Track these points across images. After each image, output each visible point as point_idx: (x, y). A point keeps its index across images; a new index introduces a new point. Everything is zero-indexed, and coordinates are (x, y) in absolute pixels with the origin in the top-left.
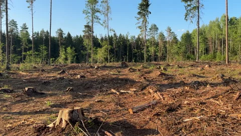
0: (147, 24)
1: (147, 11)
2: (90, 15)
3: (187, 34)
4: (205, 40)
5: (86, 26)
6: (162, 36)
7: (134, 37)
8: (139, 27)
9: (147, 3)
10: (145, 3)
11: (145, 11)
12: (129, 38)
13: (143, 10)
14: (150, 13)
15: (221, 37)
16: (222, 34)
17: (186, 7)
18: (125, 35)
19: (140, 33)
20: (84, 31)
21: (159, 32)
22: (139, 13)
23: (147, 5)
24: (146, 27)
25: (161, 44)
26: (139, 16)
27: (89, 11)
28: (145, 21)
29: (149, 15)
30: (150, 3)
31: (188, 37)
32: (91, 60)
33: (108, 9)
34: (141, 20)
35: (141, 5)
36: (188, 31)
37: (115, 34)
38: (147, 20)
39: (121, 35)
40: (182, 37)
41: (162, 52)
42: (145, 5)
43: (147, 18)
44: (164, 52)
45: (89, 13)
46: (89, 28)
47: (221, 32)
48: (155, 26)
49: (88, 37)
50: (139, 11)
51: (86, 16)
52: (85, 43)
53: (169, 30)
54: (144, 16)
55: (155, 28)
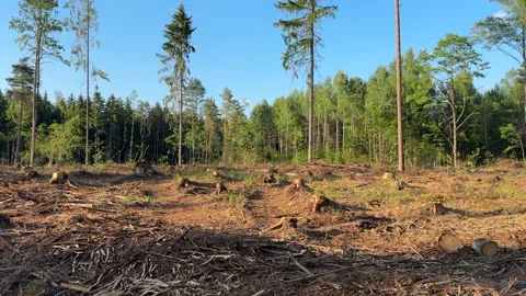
0: (186, 74)
1: (187, 45)
2: (32, 34)
3: (264, 107)
4: (301, 121)
5: (16, 67)
6: (211, 106)
7: (147, 105)
8: (167, 79)
9: (187, 27)
10: (180, 26)
11: (181, 43)
12: (135, 107)
13: (177, 39)
14: (194, 50)
15: (333, 116)
16: (335, 111)
17: (285, 38)
18: (124, 100)
19: (170, 94)
20: (10, 80)
21: (206, 97)
22: (168, 46)
23: (187, 31)
24: (182, 80)
25: (209, 125)
26: (166, 53)
27: (30, 23)
28: (181, 68)
29: (191, 54)
30: (192, 26)
31: (265, 113)
32: (29, 156)
33: (88, 18)
34: (173, 63)
35: (173, 29)
36: (266, 102)
37: (97, 95)
38: (187, 65)
39: (113, 98)
40: (254, 113)
41: (211, 142)
42: (181, 30)
43: (186, 59)
44: (217, 143)
45: (30, 28)
46: (26, 73)
47: (333, 107)
48: (198, 83)
49: (23, 96)
50: (167, 40)
51: (21, 35)
52: (9, 113)
53: (228, 95)
54: (180, 54)
55: (198, 88)
